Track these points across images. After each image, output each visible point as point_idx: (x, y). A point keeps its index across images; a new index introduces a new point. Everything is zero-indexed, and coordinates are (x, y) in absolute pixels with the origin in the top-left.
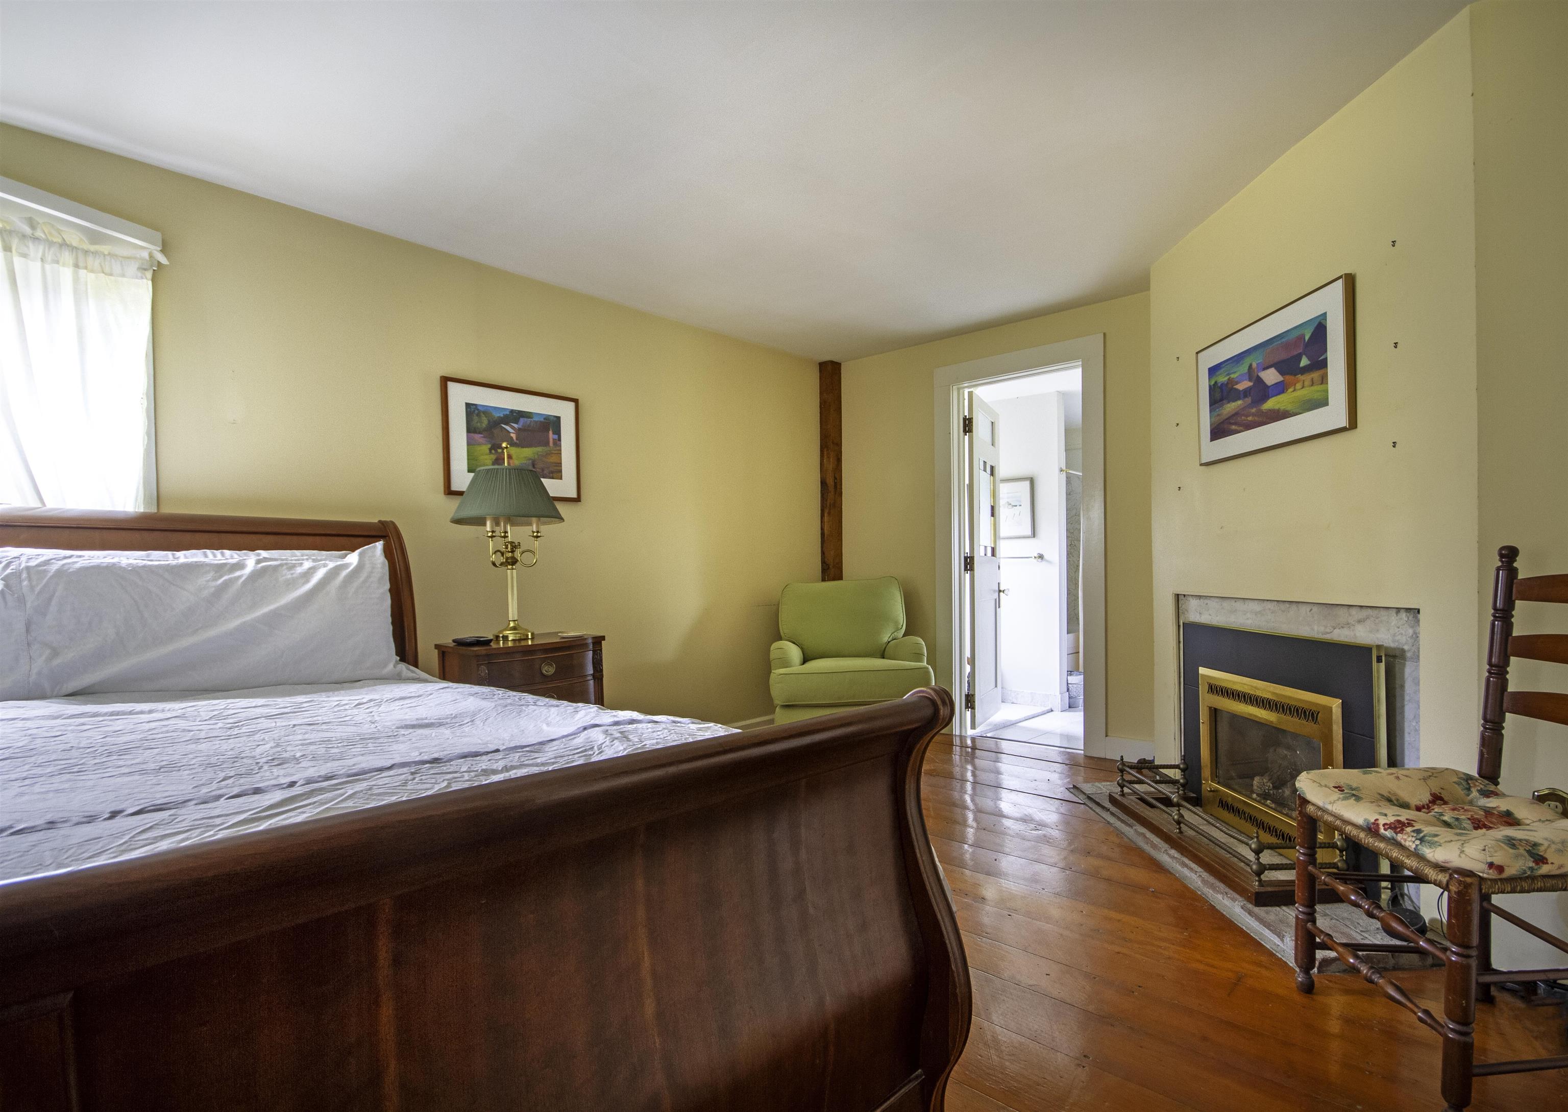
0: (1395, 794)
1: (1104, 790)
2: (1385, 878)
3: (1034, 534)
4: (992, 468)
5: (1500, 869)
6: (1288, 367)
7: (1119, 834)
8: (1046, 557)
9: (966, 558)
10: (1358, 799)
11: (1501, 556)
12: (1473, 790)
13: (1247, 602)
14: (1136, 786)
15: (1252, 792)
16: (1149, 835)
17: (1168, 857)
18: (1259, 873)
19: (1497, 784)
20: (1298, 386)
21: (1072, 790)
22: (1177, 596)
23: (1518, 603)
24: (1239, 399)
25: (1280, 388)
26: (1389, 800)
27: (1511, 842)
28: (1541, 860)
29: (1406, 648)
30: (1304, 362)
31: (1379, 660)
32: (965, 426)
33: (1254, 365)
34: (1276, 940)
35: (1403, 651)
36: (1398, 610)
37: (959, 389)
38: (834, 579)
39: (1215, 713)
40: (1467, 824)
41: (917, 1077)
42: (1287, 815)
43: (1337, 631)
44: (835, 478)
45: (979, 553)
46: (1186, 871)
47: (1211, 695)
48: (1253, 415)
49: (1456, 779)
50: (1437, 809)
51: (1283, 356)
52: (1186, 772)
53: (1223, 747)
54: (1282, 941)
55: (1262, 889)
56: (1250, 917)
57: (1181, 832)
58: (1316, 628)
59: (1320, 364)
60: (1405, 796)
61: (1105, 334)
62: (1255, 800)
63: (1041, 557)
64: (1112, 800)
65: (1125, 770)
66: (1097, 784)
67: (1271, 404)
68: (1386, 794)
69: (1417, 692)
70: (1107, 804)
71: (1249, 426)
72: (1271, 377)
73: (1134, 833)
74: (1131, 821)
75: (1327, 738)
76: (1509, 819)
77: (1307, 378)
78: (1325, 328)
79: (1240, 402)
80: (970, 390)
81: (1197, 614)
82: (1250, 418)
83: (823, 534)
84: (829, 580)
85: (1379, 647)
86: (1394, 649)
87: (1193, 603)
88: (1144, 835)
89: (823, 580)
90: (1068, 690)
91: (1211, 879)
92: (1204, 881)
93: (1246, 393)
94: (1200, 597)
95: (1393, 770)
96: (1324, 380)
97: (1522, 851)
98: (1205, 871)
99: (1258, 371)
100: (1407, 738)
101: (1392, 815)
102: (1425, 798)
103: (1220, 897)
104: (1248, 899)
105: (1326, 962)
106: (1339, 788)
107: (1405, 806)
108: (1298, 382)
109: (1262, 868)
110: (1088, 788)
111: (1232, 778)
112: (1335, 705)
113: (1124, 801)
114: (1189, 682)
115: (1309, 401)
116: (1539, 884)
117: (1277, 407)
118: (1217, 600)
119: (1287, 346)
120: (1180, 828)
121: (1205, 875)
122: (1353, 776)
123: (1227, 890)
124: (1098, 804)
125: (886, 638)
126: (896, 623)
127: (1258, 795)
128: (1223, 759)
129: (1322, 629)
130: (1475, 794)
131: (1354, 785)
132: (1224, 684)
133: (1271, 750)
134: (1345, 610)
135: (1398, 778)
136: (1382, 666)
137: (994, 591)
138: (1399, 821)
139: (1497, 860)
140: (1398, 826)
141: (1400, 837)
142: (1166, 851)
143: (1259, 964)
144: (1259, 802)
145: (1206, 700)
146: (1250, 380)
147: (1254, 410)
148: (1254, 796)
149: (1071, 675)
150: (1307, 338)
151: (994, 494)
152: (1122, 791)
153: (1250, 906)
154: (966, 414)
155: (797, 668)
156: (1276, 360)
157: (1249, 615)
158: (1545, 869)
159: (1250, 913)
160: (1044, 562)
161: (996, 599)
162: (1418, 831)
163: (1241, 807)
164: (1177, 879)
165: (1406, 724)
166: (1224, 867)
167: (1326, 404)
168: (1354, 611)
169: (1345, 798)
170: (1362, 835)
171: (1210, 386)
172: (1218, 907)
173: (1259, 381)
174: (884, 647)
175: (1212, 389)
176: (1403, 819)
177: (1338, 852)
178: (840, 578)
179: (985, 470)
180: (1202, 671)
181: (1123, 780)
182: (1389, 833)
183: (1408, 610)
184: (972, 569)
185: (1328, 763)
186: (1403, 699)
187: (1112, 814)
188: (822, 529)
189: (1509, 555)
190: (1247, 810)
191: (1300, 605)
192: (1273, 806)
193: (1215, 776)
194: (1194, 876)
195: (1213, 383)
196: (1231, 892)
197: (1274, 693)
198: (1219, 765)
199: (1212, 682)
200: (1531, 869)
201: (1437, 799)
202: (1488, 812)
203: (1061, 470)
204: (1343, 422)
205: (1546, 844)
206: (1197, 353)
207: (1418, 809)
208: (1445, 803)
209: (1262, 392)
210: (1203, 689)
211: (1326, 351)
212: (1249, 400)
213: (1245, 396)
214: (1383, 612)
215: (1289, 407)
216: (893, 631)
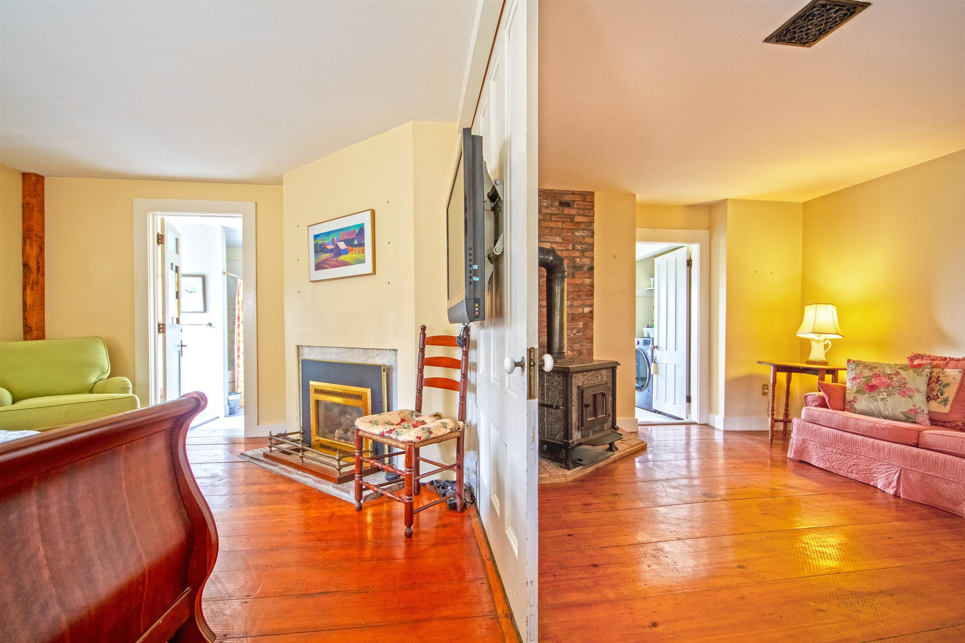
0: (389, 421)
1: (260, 452)
2: (386, 456)
3: (205, 311)
4: (177, 268)
5: (420, 438)
6: (349, 242)
7: (270, 471)
8: (213, 324)
9: (159, 325)
10: (377, 424)
11: (422, 329)
12: (414, 415)
13: (332, 348)
14: (279, 445)
15: (335, 437)
16: (287, 467)
17: (297, 475)
18: (339, 470)
19: (421, 413)
20: (353, 252)
21: (240, 456)
22: (298, 346)
23: (426, 346)
24: (328, 253)
25: (346, 252)
26: (388, 424)
27: (423, 429)
28: (431, 433)
29: (393, 365)
30: (356, 242)
31: (384, 371)
32: (158, 239)
33: (335, 239)
34: (347, 495)
35: (392, 366)
36: (390, 350)
37: (153, 215)
38: (37, 339)
39: (317, 402)
40: (411, 427)
41: (187, 591)
42: (350, 444)
43: (369, 360)
44: (38, 263)
45: (169, 321)
46: (306, 479)
47: (316, 394)
48: (335, 261)
49: (409, 413)
50: (403, 424)
51: (347, 237)
52: (304, 434)
53: (322, 418)
54: (349, 494)
55: (341, 476)
56: (336, 490)
57: (303, 462)
58: (361, 359)
59: (362, 245)
60: (393, 421)
61: (256, 203)
62: (336, 440)
63: (210, 324)
64: (265, 455)
65: (272, 438)
66: (255, 450)
67: (342, 258)
68: (386, 421)
69: (397, 382)
70: (263, 458)
71: (333, 266)
72: (342, 246)
73: (278, 469)
74: (277, 463)
75: (366, 406)
76: (423, 423)
77: (357, 249)
78: (364, 229)
79: (328, 255)
80: (163, 217)
81: (308, 355)
82: (333, 263)
83: (25, 304)
84: (31, 339)
85: (384, 365)
86: (389, 366)
87: (306, 350)
88: (284, 469)
89: (25, 339)
90: (229, 404)
91: (318, 479)
92: (315, 481)
93: (331, 251)
94: (310, 346)
95: (389, 412)
96: (363, 252)
97: (426, 431)
98: (316, 476)
99: (337, 242)
100: (394, 401)
101: (389, 428)
102: (399, 421)
103: (322, 485)
104: (335, 482)
105: (367, 497)
106: (371, 422)
107: (393, 424)
108: (353, 250)
109: (341, 467)
110: (250, 453)
111: (326, 433)
112: (368, 391)
113: (272, 454)
114: (305, 389)
115: (358, 259)
116: (431, 441)
117: (345, 260)
118: (318, 348)
119: (349, 234)
120: (302, 460)
121: (316, 478)
122: (375, 417)
123: (326, 481)
124: (257, 460)
125: (93, 379)
126: (102, 368)
127: (337, 438)
128: (321, 425)
129: (363, 359)
130: (414, 417)
131: (376, 420)
132: (322, 388)
133: (342, 417)
134: (372, 350)
135: (390, 415)
136: (385, 373)
137: (178, 346)
138: (391, 430)
139: (419, 436)
140: (391, 431)
141: (391, 435)
142: (296, 473)
143: (341, 506)
144: (338, 441)
145: (314, 396)
146: (333, 245)
147: (335, 259)
148: (336, 439)
149: (230, 395)
150: (357, 232)
151: (178, 284)
152: (271, 450)
153: (336, 485)
154: (159, 231)
155: (10, 407)
156: (344, 238)
157: (333, 355)
158: (432, 436)
159: (336, 488)
160: (212, 328)
161: (179, 351)
162: (397, 432)
163: (330, 445)
164: (302, 484)
165: (393, 396)
166: (324, 472)
167: (364, 262)
168: (375, 351)
169: (373, 425)
170: (379, 438)
171: (315, 244)
172: (322, 490)
173: (337, 246)
174: (92, 386)
175: (316, 245)
176: (392, 428)
177: (370, 453)
178: (43, 337)
179: (172, 269)
180: (311, 383)
181: (271, 443)
182: (387, 435)
183: (394, 350)
184: (164, 332)
185: (366, 414)
186: (392, 386)
187: (266, 463)
188: (24, 300)
189: (424, 328)
190: (333, 446)
191: (354, 349)
192: (344, 441)
193: (318, 433)
194: (310, 480)
195: (316, 243)
196: (327, 482)
197: (343, 390)
198: (320, 428)
199: (316, 388)
200: (428, 436)
201: (403, 420)
202: (418, 422)
203: (224, 273)
204: (371, 271)
205: (432, 427)
206: (308, 226)
207: (397, 425)
208: (405, 421)
209: (338, 252)
210: (312, 392)
211: (364, 239)
212: (332, 254)
213: (331, 252)
214: (385, 351)
215: (350, 261)
216: (100, 374)
